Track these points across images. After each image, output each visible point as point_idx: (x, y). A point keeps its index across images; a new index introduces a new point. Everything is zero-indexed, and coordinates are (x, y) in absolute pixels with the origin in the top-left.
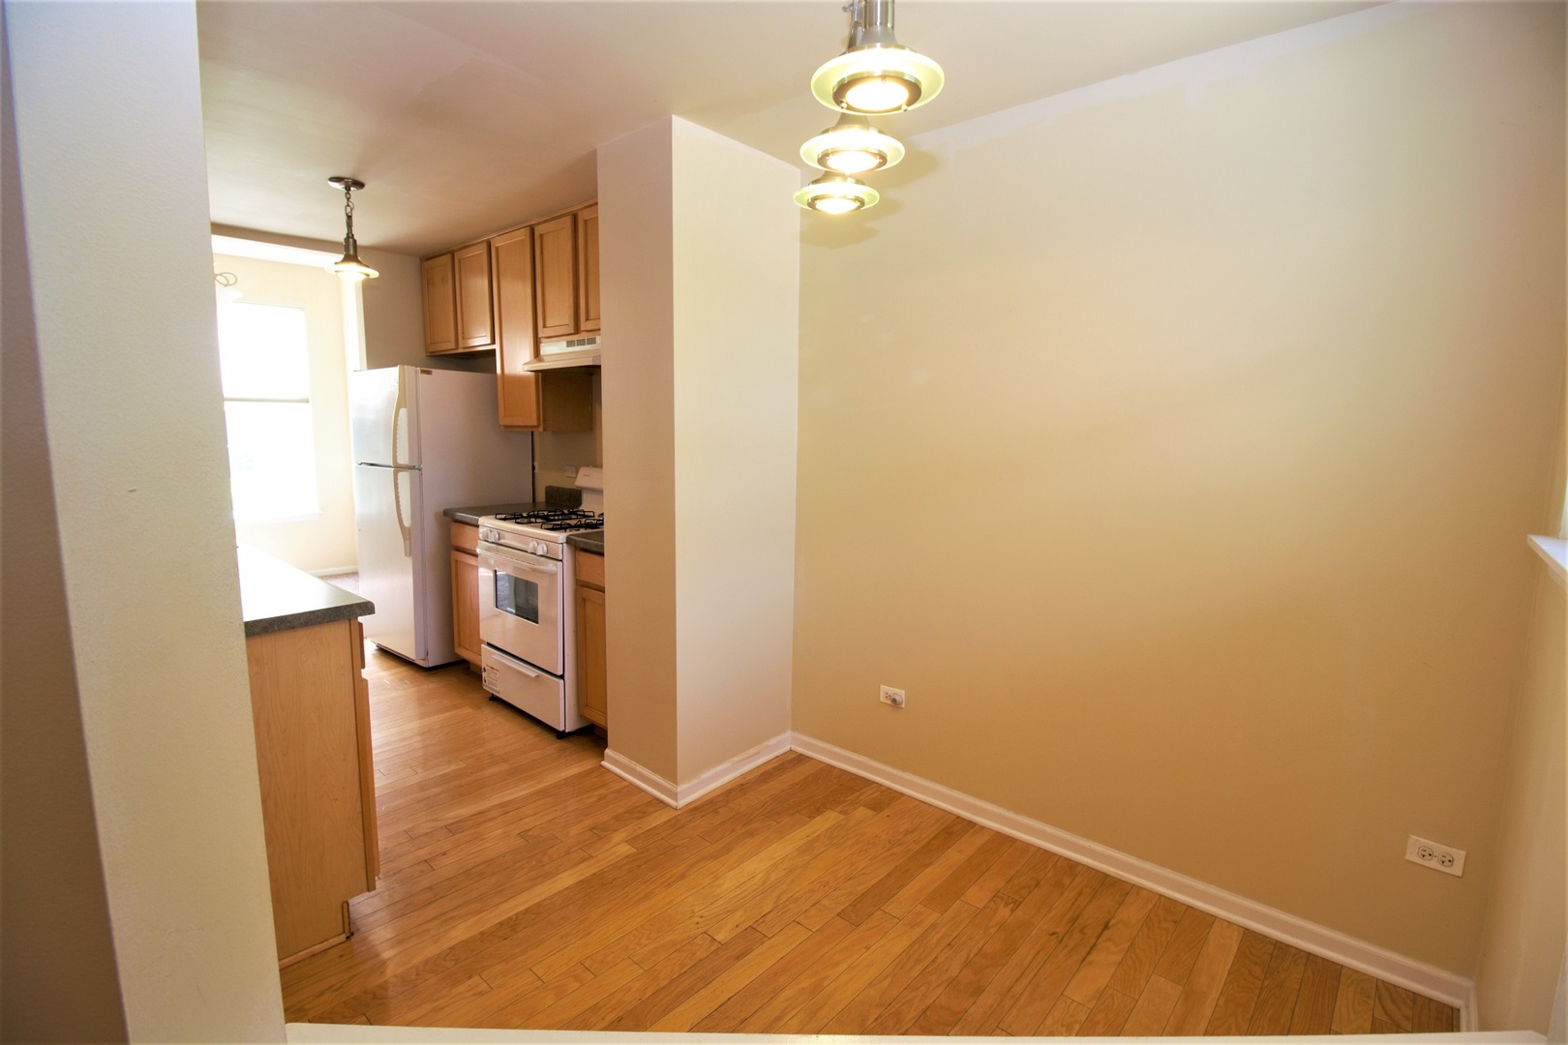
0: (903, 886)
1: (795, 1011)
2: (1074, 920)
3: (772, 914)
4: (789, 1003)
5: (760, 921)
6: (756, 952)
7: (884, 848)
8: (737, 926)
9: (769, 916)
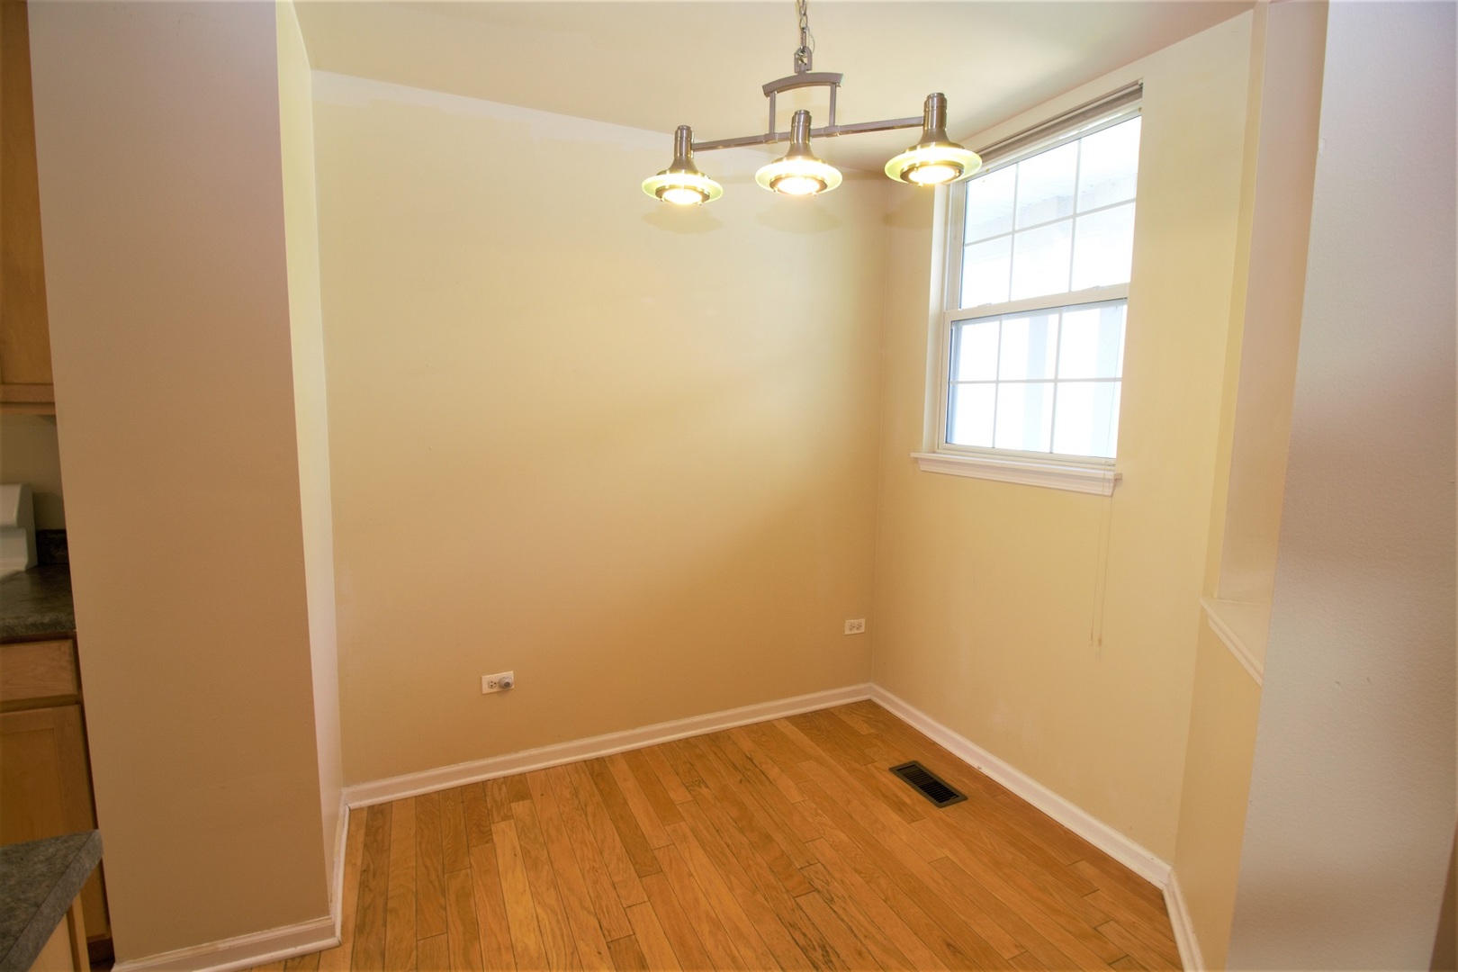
0: (637, 826)
1: (733, 947)
2: (735, 767)
3: (603, 921)
4: (720, 947)
5: (606, 933)
6: (645, 950)
7: (581, 816)
8: (600, 953)
9: (605, 924)
